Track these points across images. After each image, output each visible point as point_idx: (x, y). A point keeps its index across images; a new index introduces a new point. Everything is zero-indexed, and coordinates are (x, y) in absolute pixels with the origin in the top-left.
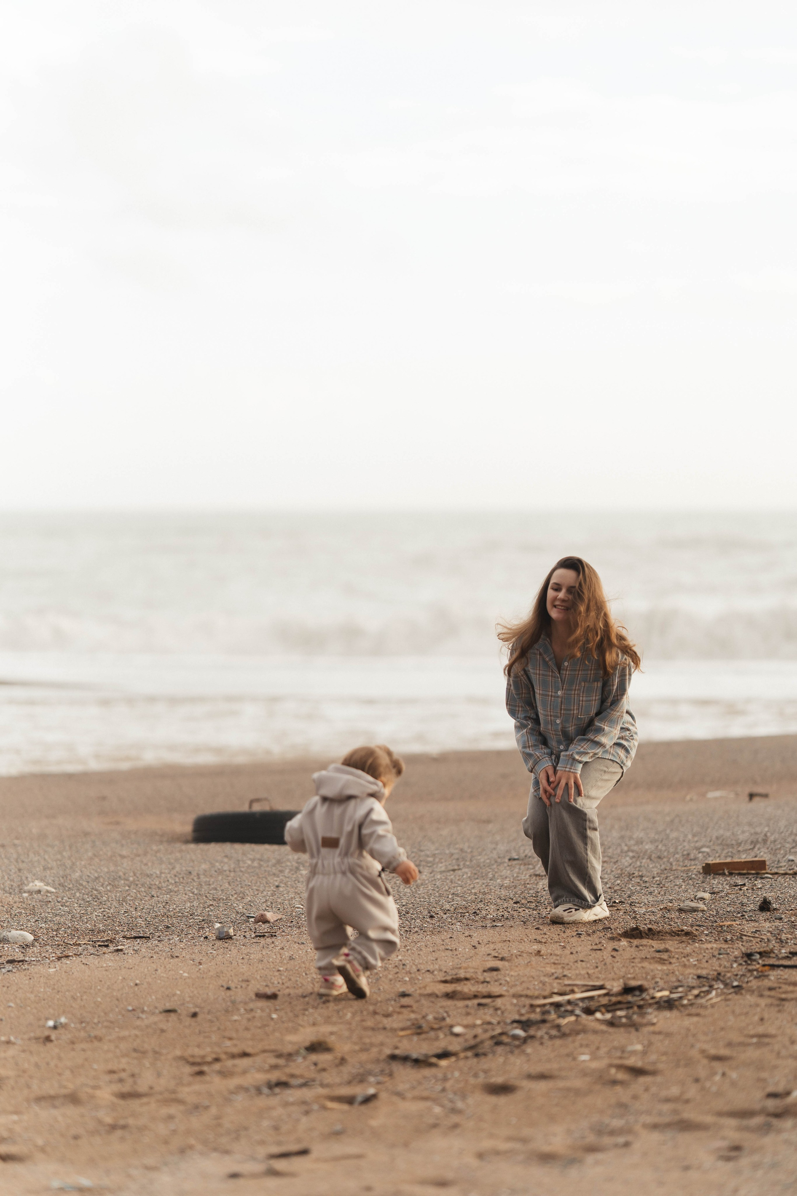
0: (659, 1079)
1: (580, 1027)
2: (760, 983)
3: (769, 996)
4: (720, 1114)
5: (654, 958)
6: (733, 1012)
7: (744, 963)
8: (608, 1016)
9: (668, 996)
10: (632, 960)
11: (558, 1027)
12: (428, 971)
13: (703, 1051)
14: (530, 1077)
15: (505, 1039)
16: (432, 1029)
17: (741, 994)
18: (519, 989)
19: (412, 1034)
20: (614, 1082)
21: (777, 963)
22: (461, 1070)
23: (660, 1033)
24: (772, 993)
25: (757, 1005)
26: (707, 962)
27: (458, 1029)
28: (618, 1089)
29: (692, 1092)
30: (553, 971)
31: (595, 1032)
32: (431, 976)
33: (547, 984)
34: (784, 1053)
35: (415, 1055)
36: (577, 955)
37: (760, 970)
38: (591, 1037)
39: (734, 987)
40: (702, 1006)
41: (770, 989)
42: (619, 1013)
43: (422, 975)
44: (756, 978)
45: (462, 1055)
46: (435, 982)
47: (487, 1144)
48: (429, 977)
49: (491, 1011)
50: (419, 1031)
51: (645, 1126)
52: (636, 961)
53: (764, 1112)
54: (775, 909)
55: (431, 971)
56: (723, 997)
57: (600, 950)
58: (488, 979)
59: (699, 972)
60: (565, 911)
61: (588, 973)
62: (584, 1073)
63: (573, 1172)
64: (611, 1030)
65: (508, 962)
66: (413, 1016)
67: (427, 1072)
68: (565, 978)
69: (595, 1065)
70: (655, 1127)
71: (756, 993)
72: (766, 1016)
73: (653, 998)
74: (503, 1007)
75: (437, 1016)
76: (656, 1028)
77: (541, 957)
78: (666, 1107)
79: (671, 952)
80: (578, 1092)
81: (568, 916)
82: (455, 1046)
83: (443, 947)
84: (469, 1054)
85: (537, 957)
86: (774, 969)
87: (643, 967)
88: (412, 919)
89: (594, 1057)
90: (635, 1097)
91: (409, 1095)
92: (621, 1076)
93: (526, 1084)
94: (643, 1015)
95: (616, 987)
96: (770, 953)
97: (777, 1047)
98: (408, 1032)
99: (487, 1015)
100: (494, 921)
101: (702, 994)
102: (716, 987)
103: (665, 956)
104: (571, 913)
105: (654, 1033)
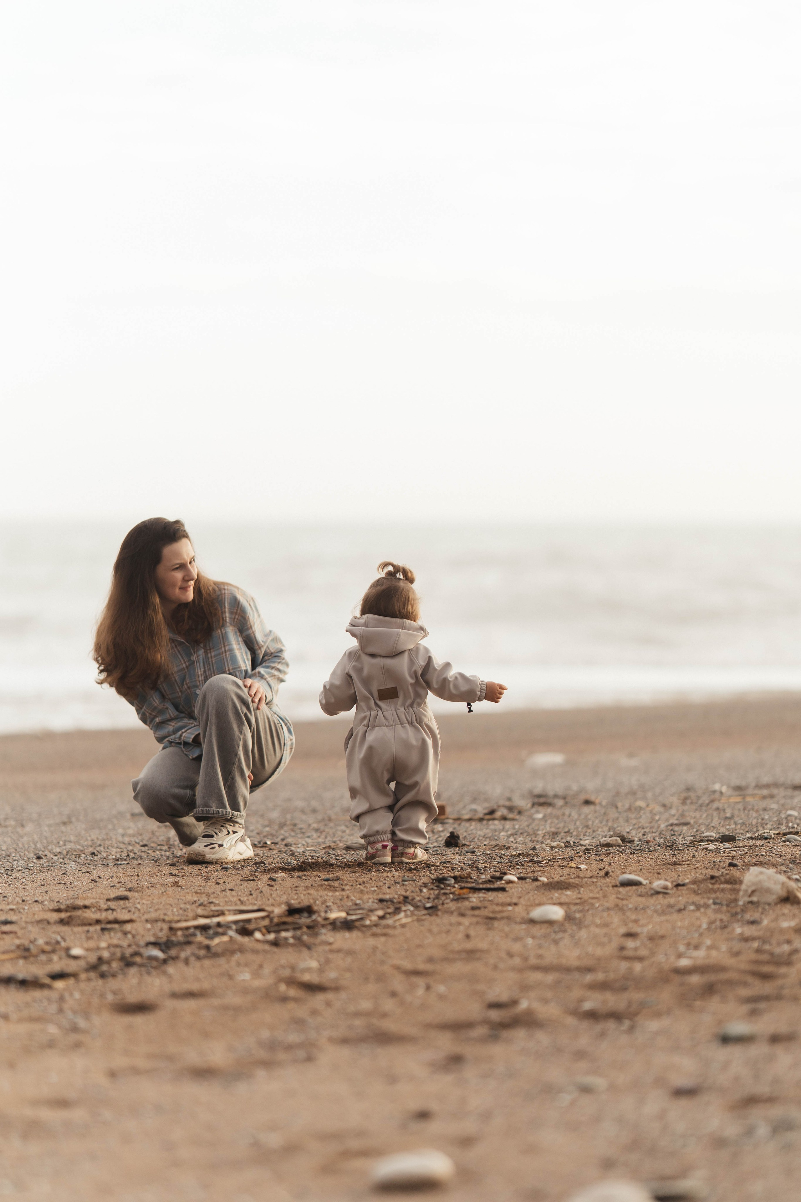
0: (343, 995)
1: (237, 946)
2: (459, 905)
3: (473, 916)
4: (429, 1026)
5: (322, 885)
6: (430, 931)
7: (435, 888)
8: (272, 936)
9: (345, 918)
10: (296, 889)
11: (208, 948)
12: (36, 901)
13: (397, 968)
14: (175, 995)
15: (138, 959)
16: (43, 952)
17: (437, 915)
18: (153, 915)
19: (18, 958)
20: (284, 999)
21: (477, 886)
22: (82, 992)
23: (339, 951)
24: (477, 912)
25: (459, 924)
26: (389, 888)
27: (76, 951)
28: (291, 1005)
29: (389, 1005)
30: (195, 899)
31: (256, 952)
32: (40, 906)
33: (189, 910)
34: (501, 965)
35: (21, 976)
36: (224, 885)
37: (457, 893)
38: (250, 957)
39: (426, 909)
40: (387, 926)
41: (473, 908)
42: (284, 934)
43: (28, 905)
44: (453, 900)
45: (83, 976)
46: (45, 911)
47: (120, 1062)
48: (37, 908)
49: (119, 935)
50: (26, 954)
51: (331, 1040)
52: (300, 889)
53: (486, 1022)
54: (464, 845)
55: (40, 902)
56: (415, 918)
57: (253, 880)
58: (113, 907)
59: (381, 896)
60: (206, 846)
61: (240, 900)
62: (245, 991)
63: (242, 1088)
64: (275, 949)
65: (138, 893)
66: (17, 942)
67: (37, 994)
68: (212, 905)
69: (257, 983)
70: (345, 1041)
71: (455, 914)
72: (472, 933)
73: (326, 919)
74: (134, 932)
75: (48, 940)
76: (334, 947)
77: (180, 888)
78: (358, 1022)
79: (343, 880)
80: (237, 1010)
81: (211, 853)
82: (72, 966)
83: (55, 882)
84: (92, 975)
85: (173, 888)
86: (474, 893)
87: (309, 894)
88: (15, 860)
89: (256, 974)
90: (314, 1013)
91: (14, 1016)
92: (292, 992)
93: (170, 1004)
94: (316, 935)
95: (278, 910)
96: (467, 878)
97: (492, 961)
98: (12, 955)
99: (115, 938)
100: (118, 860)
101: (388, 916)
102: (404, 908)
103: (336, 884)
104: (214, 850)
105: (331, 951)
